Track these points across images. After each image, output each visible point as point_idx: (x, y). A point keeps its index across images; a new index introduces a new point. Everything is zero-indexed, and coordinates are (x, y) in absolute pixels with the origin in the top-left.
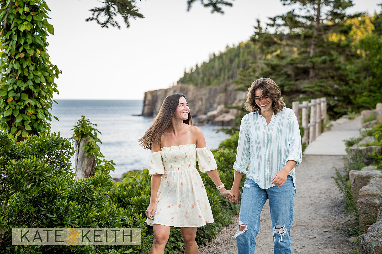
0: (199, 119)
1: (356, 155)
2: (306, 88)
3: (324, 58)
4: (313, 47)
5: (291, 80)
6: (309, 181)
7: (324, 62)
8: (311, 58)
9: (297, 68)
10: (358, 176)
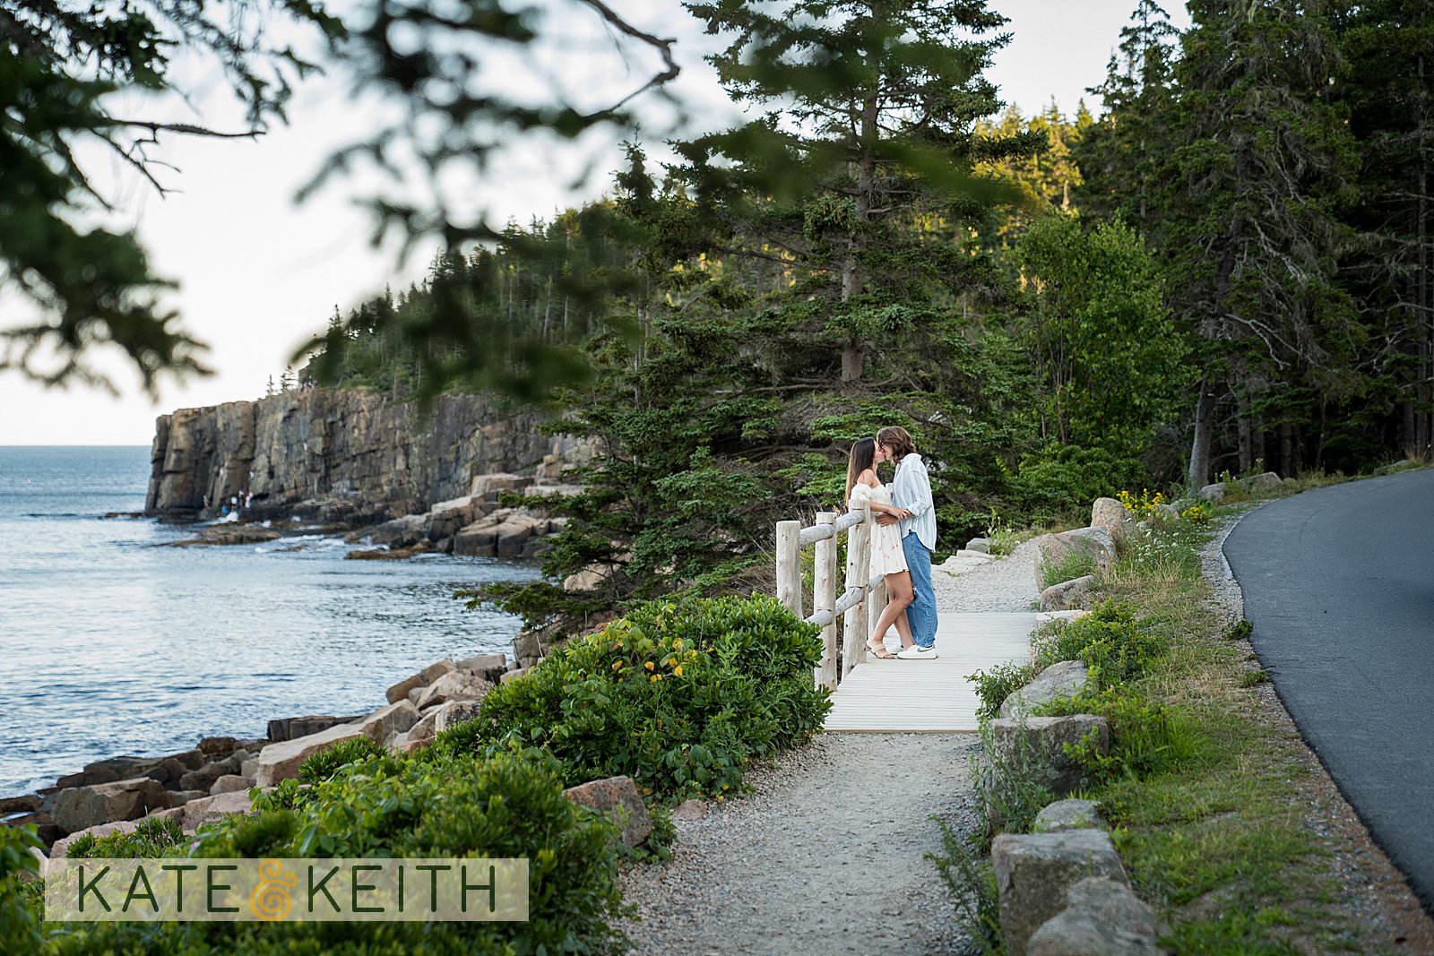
0: (396, 530)
1: (1017, 751)
2: (826, 427)
3: (892, 310)
4: (850, 263)
5: (768, 396)
6: (840, 857)
7: (894, 327)
8: (846, 308)
9: (792, 347)
10: (1025, 860)
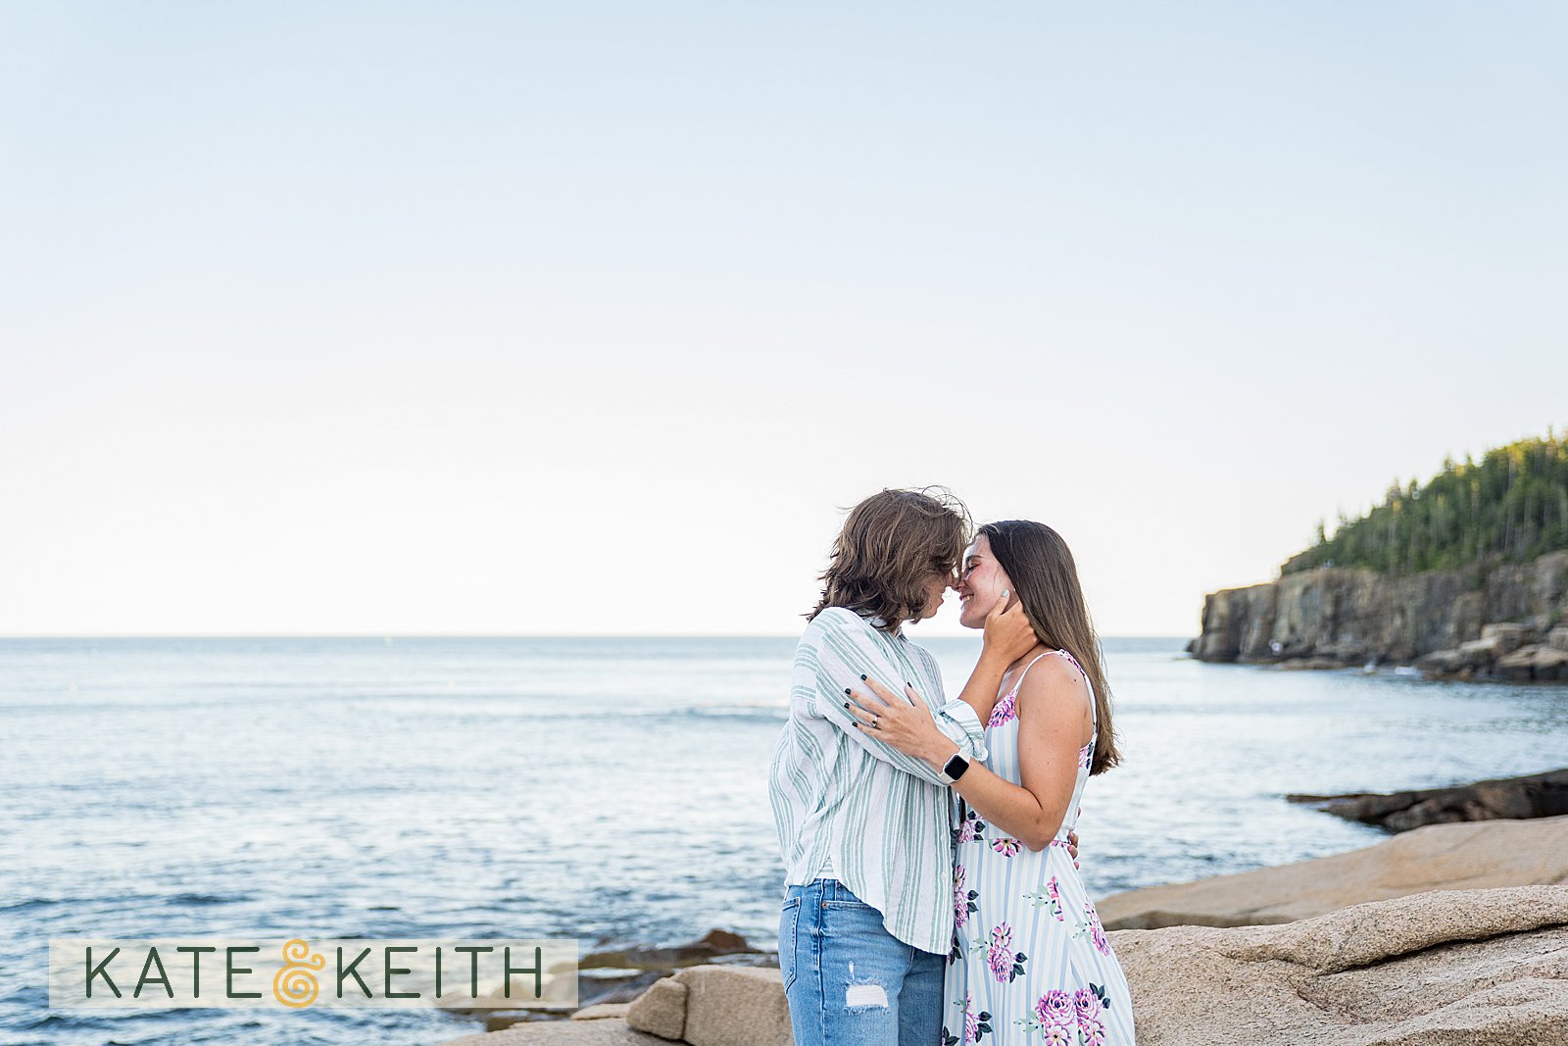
0: (1438, 663)
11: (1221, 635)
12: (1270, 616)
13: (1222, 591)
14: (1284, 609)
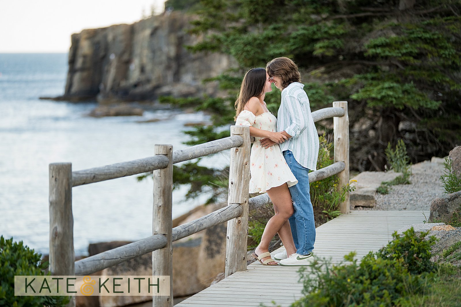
11: (85, 74)
12: (125, 57)
13: (84, 30)
14: (137, 50)
